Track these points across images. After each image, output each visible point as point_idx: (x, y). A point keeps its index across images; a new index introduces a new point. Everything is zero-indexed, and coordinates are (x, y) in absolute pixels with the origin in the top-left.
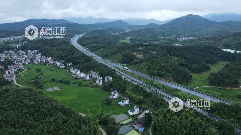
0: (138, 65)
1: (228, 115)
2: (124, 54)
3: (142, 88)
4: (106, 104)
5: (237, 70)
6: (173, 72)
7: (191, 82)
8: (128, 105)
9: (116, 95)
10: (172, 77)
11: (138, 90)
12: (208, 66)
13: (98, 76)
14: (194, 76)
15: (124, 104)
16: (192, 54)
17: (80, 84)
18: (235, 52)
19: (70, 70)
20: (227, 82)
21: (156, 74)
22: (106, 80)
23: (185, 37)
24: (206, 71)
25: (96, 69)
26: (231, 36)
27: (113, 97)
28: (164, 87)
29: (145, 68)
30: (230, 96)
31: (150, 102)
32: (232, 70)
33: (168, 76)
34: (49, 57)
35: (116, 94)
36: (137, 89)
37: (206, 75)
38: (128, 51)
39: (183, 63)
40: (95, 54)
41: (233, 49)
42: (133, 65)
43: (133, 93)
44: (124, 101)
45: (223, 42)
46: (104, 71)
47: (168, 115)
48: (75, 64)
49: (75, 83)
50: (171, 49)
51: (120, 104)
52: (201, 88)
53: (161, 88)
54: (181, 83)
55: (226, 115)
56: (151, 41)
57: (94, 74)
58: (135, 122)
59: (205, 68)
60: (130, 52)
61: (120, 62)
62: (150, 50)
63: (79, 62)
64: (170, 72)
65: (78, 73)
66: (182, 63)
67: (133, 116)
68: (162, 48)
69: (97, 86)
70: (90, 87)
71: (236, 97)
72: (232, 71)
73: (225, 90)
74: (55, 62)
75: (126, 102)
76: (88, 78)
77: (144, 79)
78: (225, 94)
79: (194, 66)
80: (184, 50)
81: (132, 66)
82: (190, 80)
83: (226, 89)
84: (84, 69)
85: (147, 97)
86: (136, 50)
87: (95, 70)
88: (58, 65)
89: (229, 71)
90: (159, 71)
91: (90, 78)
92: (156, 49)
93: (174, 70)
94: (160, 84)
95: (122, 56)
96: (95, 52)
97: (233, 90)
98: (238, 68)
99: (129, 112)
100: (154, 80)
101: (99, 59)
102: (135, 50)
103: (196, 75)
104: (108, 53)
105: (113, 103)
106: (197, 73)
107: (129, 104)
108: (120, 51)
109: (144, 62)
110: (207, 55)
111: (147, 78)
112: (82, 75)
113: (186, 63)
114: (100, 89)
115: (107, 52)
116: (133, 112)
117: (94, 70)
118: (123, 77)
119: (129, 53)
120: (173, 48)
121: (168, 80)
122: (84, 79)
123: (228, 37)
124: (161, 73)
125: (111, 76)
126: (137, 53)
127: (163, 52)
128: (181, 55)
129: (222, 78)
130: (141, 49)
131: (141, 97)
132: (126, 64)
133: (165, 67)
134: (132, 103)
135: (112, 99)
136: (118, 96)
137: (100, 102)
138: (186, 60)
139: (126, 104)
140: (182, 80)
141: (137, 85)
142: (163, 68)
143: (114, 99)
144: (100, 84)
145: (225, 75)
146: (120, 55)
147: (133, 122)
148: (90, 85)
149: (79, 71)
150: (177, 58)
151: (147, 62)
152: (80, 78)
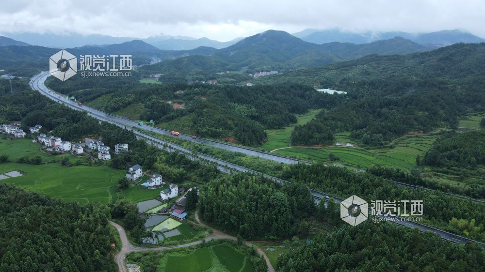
0: (175, 121)
2: (149, 103)
3: (183, 157)
4: (120, 188)
5: (334, 119)
6: (235, 128)
7: (265, 142)
8: (160, 185)
9: (137, 173)
10: (234, 137)
11: (176, 161)
12: (295, 117)
13: (101, 146)
14: (271, 134)
15: (153, 184)
16: (269, 98)
17: (64, 163)
18: (335, 93)
19: (39, 139)
20: (316, 139)
21: (208, 134)
22: (116, 151)
23: (262, 71)
24: (290, 125)
25: (95, 133)
26: (333, 68)
27: (132, 176)
28: (219, 153)
29: (188, 124)
31: (198, 176)
32: (326, 119)
33: (228, 136)
35: (137, 171)
36: (175, 159)
37: (289, 130)
38: (157, 99)
39: (254, 114)
40: (90, 106)
41: (334, 88)
42: (167, 122)
43: (167, 166)
44: (153, 180)
45: (321, 78)
48: (49, 128)
49: (54, 162)
50: (234, 92)
51: (147, 186)
52: (279, 150)
53: (214, 154)
55: (305, 180)
56: (201, 80)
57: (92, 143)
58: (173, 208)
59: (288, 119)
60: (160, 99)
61: (141, 119)
62: (197, 95)
63: (59, 124)
64: (229, 129)
65: (57, 143)
66: (252, 113)
67: (170, 199)
68: (217, 90)
69: (101, 162)
70: (87, 165)
72: (327, 121)
73: (314, 151)
75: (156, 181)
76: (80, 151)
77: (186, 143)
78: (313, 156)
79: (271, 117)
80: (255, 92)
81: (164, 125)
82: (264, 140)
83: (316, 149)
84: (70, 136)
85: (192, 170)
86: (172, 96)
87: (94, 136)
88: (9, 132)
89: (322, 122)
90: (211, 127)
91: (84, 150)
92: (208, 93)
94: (213, 148)
95: (146, 107)
96: (90, 104)
97: (325, 148)
98: (334, 116)
99: (162, 195)
100: (204, 144)
101: (100, 117)
102: (169, 96)
104: (118, 104)
105: (133, 185)
106: (276, 129)
107: (162, 184)
108: (140, 99)
109: (186, 114)
110: (292, 98)
111: (192, 141)
112: (67, 146)
113: (258, 114)
114: (106, 167)
115: (115, 102)
116: (169, 194)
117: (91, 135)
118: (149, 143)
119: (159, 102)
120: (238, 90)
121: (226, 141)
122: (72, 152)
123: (329, 70)
124: (215, 132)
125: (125, 143)
126: (174, 101)
127: (219, 97)
128: (250, 101)
129: (310, 133)
130: (181, 95)
131: (181, 170)
132: (154, 121)
133: (222, 121)
134: (166, 183)
135: (130, 179)
136: (141, 175)
137: (109, 187)
138: (258, 108)
139: (156, 185)
140: (251, 139)
141: (173, 153)
142: (218, 122)
143: (134, 180)
144: (105, 159)
145: (313, 127)
146: (142, 107)
147: (168, 208)
148: (85, 162)
149: (59, 139)
150: (243, 107)
151: (192, 114)
152: (63, 152)
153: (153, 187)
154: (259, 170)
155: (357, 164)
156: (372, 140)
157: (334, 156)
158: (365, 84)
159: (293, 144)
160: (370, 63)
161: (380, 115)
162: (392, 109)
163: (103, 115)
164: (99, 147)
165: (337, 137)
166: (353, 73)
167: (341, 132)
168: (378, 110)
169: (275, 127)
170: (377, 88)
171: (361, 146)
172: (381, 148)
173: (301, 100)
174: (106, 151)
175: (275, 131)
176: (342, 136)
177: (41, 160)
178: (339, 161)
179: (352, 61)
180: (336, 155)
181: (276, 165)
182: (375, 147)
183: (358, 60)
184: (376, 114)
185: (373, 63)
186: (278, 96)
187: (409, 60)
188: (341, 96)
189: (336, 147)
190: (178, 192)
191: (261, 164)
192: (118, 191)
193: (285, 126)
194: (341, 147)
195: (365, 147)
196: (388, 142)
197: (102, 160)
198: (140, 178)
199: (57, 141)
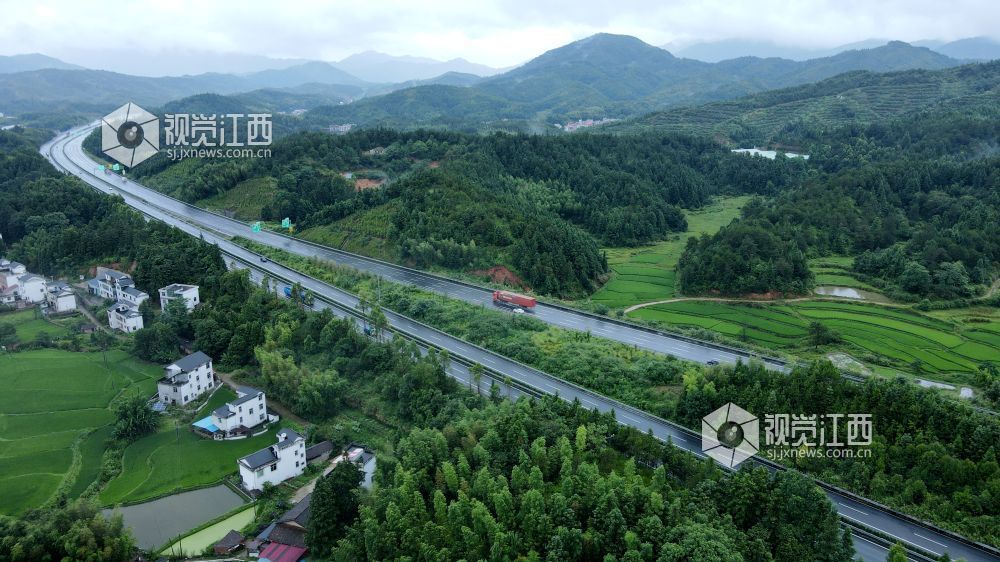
0: (348, 222)
2: (291, 176)
3: (342, 329)
4: (122, 435)
5: (797, 219)
6: (515, 242)
7: (601, 284)
8: (258, 427)
9: (193, 380)
10: (510, 267)
11: (322, 343)
12: (677, 213)
13: (124, 289)
14: (617, 260)
15: (229, 424)
16: (611, 166)
18: (780, 158)
20: (757, 274)
21: (433, 259)
22: (161, 305)
23: (584, 119)
24: (668, 236)
25: (122, 254)
26: (759, 104)
27: (175, 391)
28: (461, 317)
29: (380, 230)
30: (778, 335)
31: (382, 399)
32: (774, 220)
33: (492, 265)
35: (193, 374)
37: (668, 251)
38: (314, 166)
39: (569, 204)
40: (152, 187)
41: (772, 146)
42: (328, 224)
43: (290, 360)
44: (232, 408)
45: (732, 124)
46: (159, 257)
47: (447, 466)
50: (516, 148)
51: (212, 430)
52: (648, 308)
53: (446, 322)
54: (554, 289)
57: (104, 280)
58: (264, 535)
59: (663, 222)
60: (322, 168)
61: (267, 216)
62: (421, 158)
63: (36, 226)
64: (499, 244)
65: (11, 281)
66: (563, 205)
67: (269, 491)
68: (472, 144)
69: (106, 342)
70: (65, 347)
71: (805, 335)
72: (777, 224)
73: (756, 311)
75: (245, 413)
76: (67, 303)
77: (368, 283)
78: (754, 328)
79: (617, 213)
80: (571, 151)
81: (319, 231)
82: (601, 277)
83: (759, 307)
84: (53, 259)
85: (367, 374)
86: (356, 159)
87: (118, 261)
90: (444, 238)
91: (80, 302)
92: (449, 151)
93: (519, 234)
94: (445, 300)
95: (281, 186)
96: (152, 180)
97: (787, 305)
98: (799, 212)
99: (244, 472)
100: (418, 288)
102: (347, 161)
104: (213, 178)
105: (172, 424)
106: (632, 246)
107: (267, 421)
108: (269, 167)
109: (379, 203)
110: (669, 168)
111: (387, 277)
112: (35, 289)
113: (579, 204)
114: (124, 355)
115: (206, 175)
116: (267, 469)
117: (112, 259)
118: (256, 279)
119: (318, 175)
120: (526, 143)
121: (488, 280)
122: (44, 311)
123: (744, 107)
124: (455, 251)
125: (194, 282)
126: (360, 173)
127: (476, 161)
128: (559, 173)
129: (739, 258)
130: (379, 157)
131: (329, 375)
132: (293, 221)
133: (478, 222)
134: (280, 418)
135: (170, 401)
136: (210, 385)
137: (87, 431)
138: (579, 190)
139: (242, 427)
140: (561, 275)
141: (318, 315)
142: (466, 224)
143: (184, 403)
144: (125, 330)
145: (749, 241)
146: (273, 185)
147: (252, 533)
148: (65, 339)
149: (21, 269)
150: (540, 187)
151: (394, 201)
152: (21, 306)
153: (234, 432)
154: (593, 380)
155: (911, 360)
156: (936, 281)
157: (825, 330)
158: (855, 134)
159: (687, 291)
160: (851, 91)
161: (925, 212)
164: (119, 291)
165: (816, 270)
166: (813, 114)
167: (823, 256)
168: (918, 195)
169: (628, 241)
170: (890, 144)
171: (900, 299)
172: (965, 306)
173: (692, 171)
174: (132, 305)
175: (628, 252)
176: (828, 266)
178: (842, 347)
179: (804, 87)
180: (832, 328)
181: (651, 364)
182: (948, 302)
183: (819, 85)
184: (915, 206)
185: (859, 90)
187: (950, 81)
188: (796, 165)
189: (821, 301)
190: (304, 459)
191: (597, 361)
192: (111, 446)
193: (656, 240)
194: (837, 302)
195: (912, 301)
196: (985, 286)
197: (118, 331)
198: (202, 398)
199: (13, 274)
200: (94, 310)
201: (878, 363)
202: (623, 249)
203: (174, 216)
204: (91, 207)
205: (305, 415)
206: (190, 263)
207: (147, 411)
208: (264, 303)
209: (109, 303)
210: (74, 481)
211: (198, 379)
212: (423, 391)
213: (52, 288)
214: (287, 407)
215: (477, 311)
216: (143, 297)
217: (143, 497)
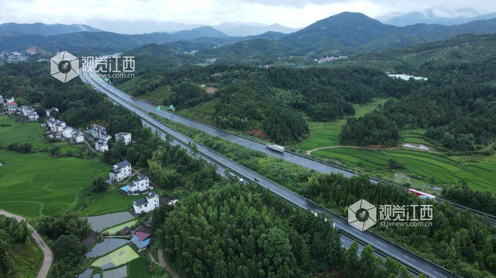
0: (197, 108)
1: (342, 201)
2: (178, 86)
3: (182, 154)
4: (93, 191)
5: (403, 111)
6: (266, 118)
7: (304, 138)
8: (145, 191)
9: (122, 171)
10: (262, 129)
12: (350, 106)
13: (102, 134)
14: (317, 128)
15: (134, 189)
17: (55, 153)
18: (411, 79)
19: (48, 122)
20: (374, 137)
21: (229, 125)
22: (116, 141)
23: (330, 56)
24: (344, 117)
25: (103, 119)
26: (414, 50)
27: (116, 175)
28: (232, 151)
29: (209, 112)
30: (376, 164)
31: (193, 182)
32: (392, 111)
33: (254, 128)
34: (10, 98)
35: (123, 169)
36: (175, 157)
38: (188, 81)
39: (300, 101)
40: (120, 89)
41: (411, 73)
42: (188, 108)
43: (160, 165)
44: (135, 183)
45: (397, 62)
46: (116, 121)
49: (45, 151)
50: (279, 75)
51: (127, 191)
52: (322, 150)
53: (226, 152)
54: (280, 140)
55: (338, 201)
56: (258, 64)
57: (95, 130)
58: (137, 229)
59: (342, 110)
60: (191, 82)
61: (165, 104)
62: (237, 78)
64: (258, 119)
65: (60, 129)
66: (297, 101)
67: (143, 214)
68: (260, 72)
69: (92, 155)
70: (78, 157)
71: (388, 164)
72: (393, 113)
73: (370, 153)
74: (19, 109)
75: (140, 185)
76: (80, 139)
77: (199, 135)
78: (367, 160)
79: (319, 106)
80: (306, 76)
81: (185, 111)
82: (304, 135)
83: (372, 151)
84: (77, 120)
85: (189, 172)
86: (208, 78)
87: (101, 122)
88: (25, 114)
89: (385, 114)
90: (234, 116)
91: (86, 139)
92: (250, 75)
94: (228, 143)
95: (172, 90)
96: (121, 86)
97: (386, 151)
98: (405, 107)
99: (135, 206)
100: (220, 137)
102: (203, 79)
103: (322, 124)
104: (145, 86)
105: (113, 188)
106: (325, 121)
107: (149, 189)
108: (169, 82)
109: (211, 99)
110: (352, 84)
111: (208, 133)
112: (68, 133)
113: (304, 101)
115: (142, 85)
116: (143, 206)
117: (99, 121)
118: (153, 130)
119: (190, 86)
120: (284, 72)
121: (252, 135)
122: (72, 142)
123: (407, 52)
124: (238, 122)
125: (129, 132)
126: (210, 84)
127: (259, 80)
128: (298, 86)
129: (366, 129)
130: (219, 77)
131: (173, 172)
132: (174, 106)
133: (250, 109)
134: (154, 188)
135: (113, 180)
136: (130, 174)
137: (81, 189)
138: (306, 95)
139: (139, 190)
140: (284, 134)
141: (174, 147)
142: (245, 110)
143: (119, 180)
144: (101, 151)
145: (371, 121)
146: (169, 90)
147: (133, 228)
148: (78, 153)
149: (64, 124)
150: (287, 93)
151: (216, 99)
152: (63, 139)
153: (135, 192)
154: (277, 178)
155: (431, 177)
156: (457, 142)
157: (396, 162)
158: (453, 68)
159: (341, 143)
160: (463, 44)
161: (472, 108)
162: (491, 100)
163: (128, 98)
164: (100, 135)
165: (406, 135)
166: (440, 57)
167: (413, 129)
168: (470, 100)
169: (324, 119)
170: (470, 73)
171: (439, 150)
172: (470, 154)
173: (365, 86)
174: (104, 140)
176: (413, 134)
177: (30, 148)
178: (404, 171)
179: (438, 42)
180: (399, 162)
181: (303, 173)
182: (462, 152)
183: (447, 41)
184: (467, 105)
185: (467, 43)
186: (335, 81)
188: (418, 83)
189: (403, 149)
190: (158, 203)
191: (281, 171)
192: (89, 195)
193: (337, 119)
194: (410, 150)
195: (445, 151)
196: (483, 146)
197: (99, 151)
198: (125, 179)
199: (61, 126)
200: (90, 142)
201: (416, 178)
202: (321, 122)
203: (127, 102)
204: (94, 98)
205: (163, 187)
206: (129, 124)
207: (103, 182)
208: (155, 142)
209: (96, 139)
210: (74, 207)
211: (125, 171)
212: (207, 179)
213: (75, 133)
214: (158, 184)
215: (240, 148)
216: (109, 137)
217: (98, 214)
